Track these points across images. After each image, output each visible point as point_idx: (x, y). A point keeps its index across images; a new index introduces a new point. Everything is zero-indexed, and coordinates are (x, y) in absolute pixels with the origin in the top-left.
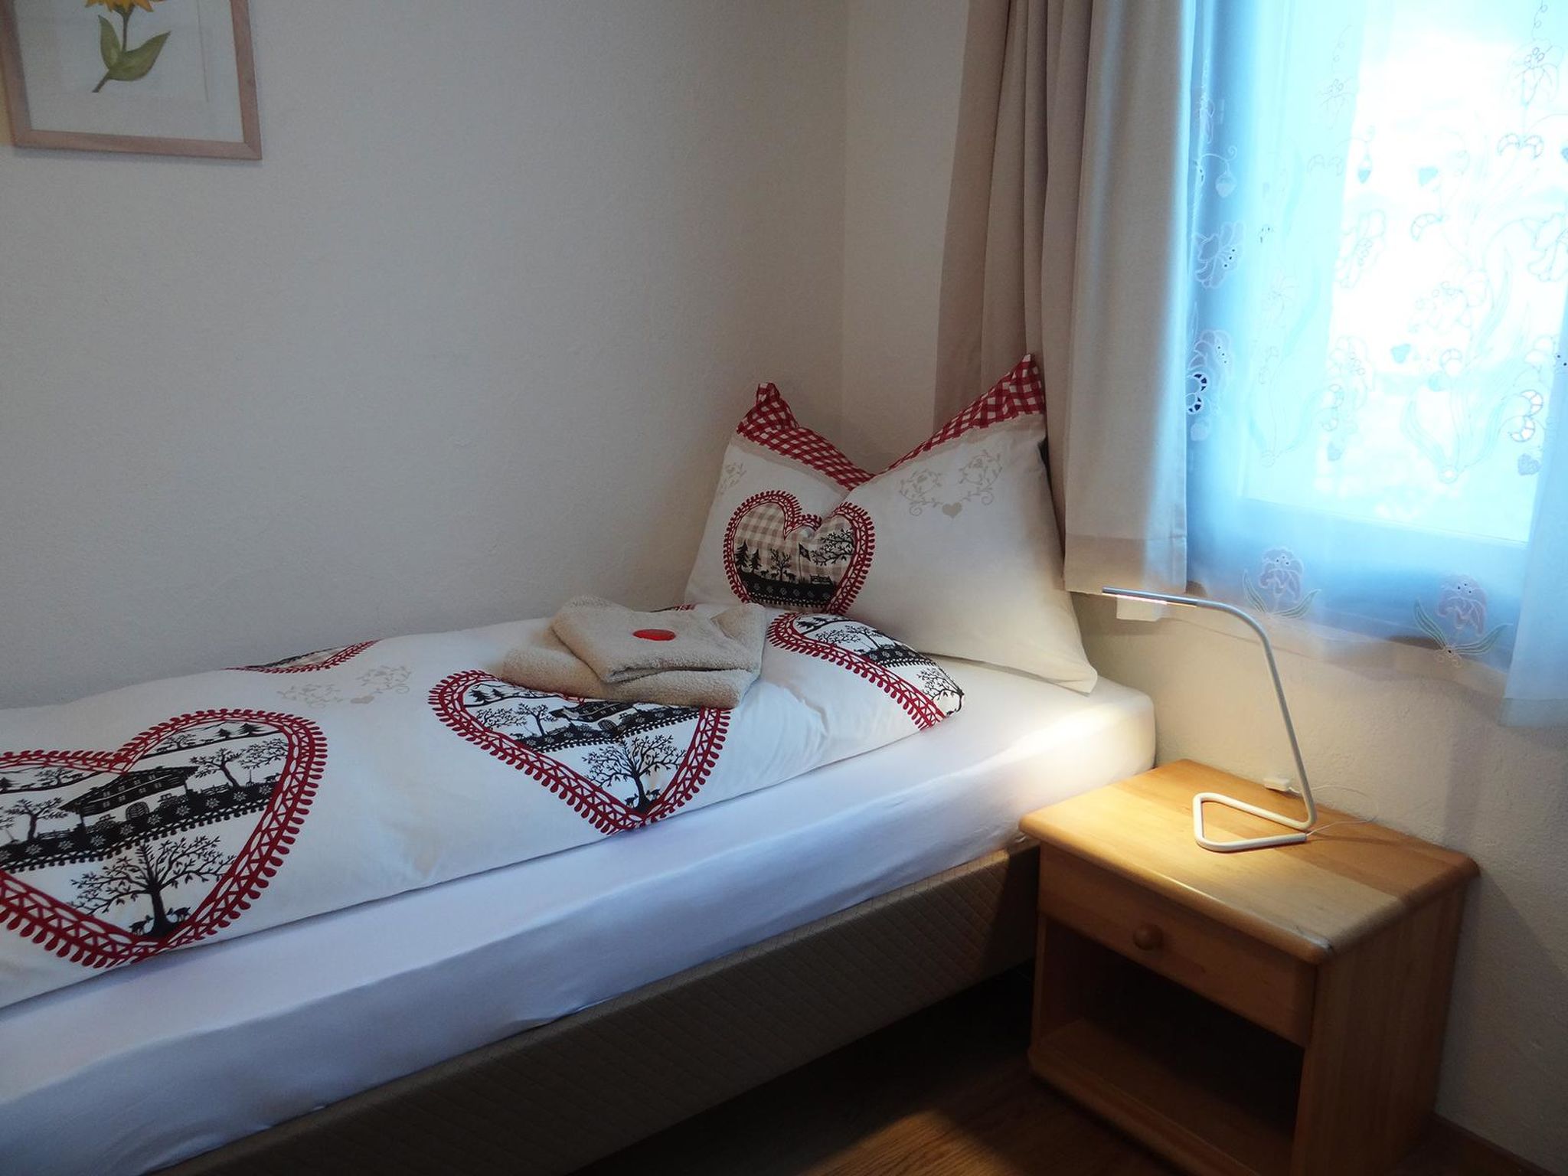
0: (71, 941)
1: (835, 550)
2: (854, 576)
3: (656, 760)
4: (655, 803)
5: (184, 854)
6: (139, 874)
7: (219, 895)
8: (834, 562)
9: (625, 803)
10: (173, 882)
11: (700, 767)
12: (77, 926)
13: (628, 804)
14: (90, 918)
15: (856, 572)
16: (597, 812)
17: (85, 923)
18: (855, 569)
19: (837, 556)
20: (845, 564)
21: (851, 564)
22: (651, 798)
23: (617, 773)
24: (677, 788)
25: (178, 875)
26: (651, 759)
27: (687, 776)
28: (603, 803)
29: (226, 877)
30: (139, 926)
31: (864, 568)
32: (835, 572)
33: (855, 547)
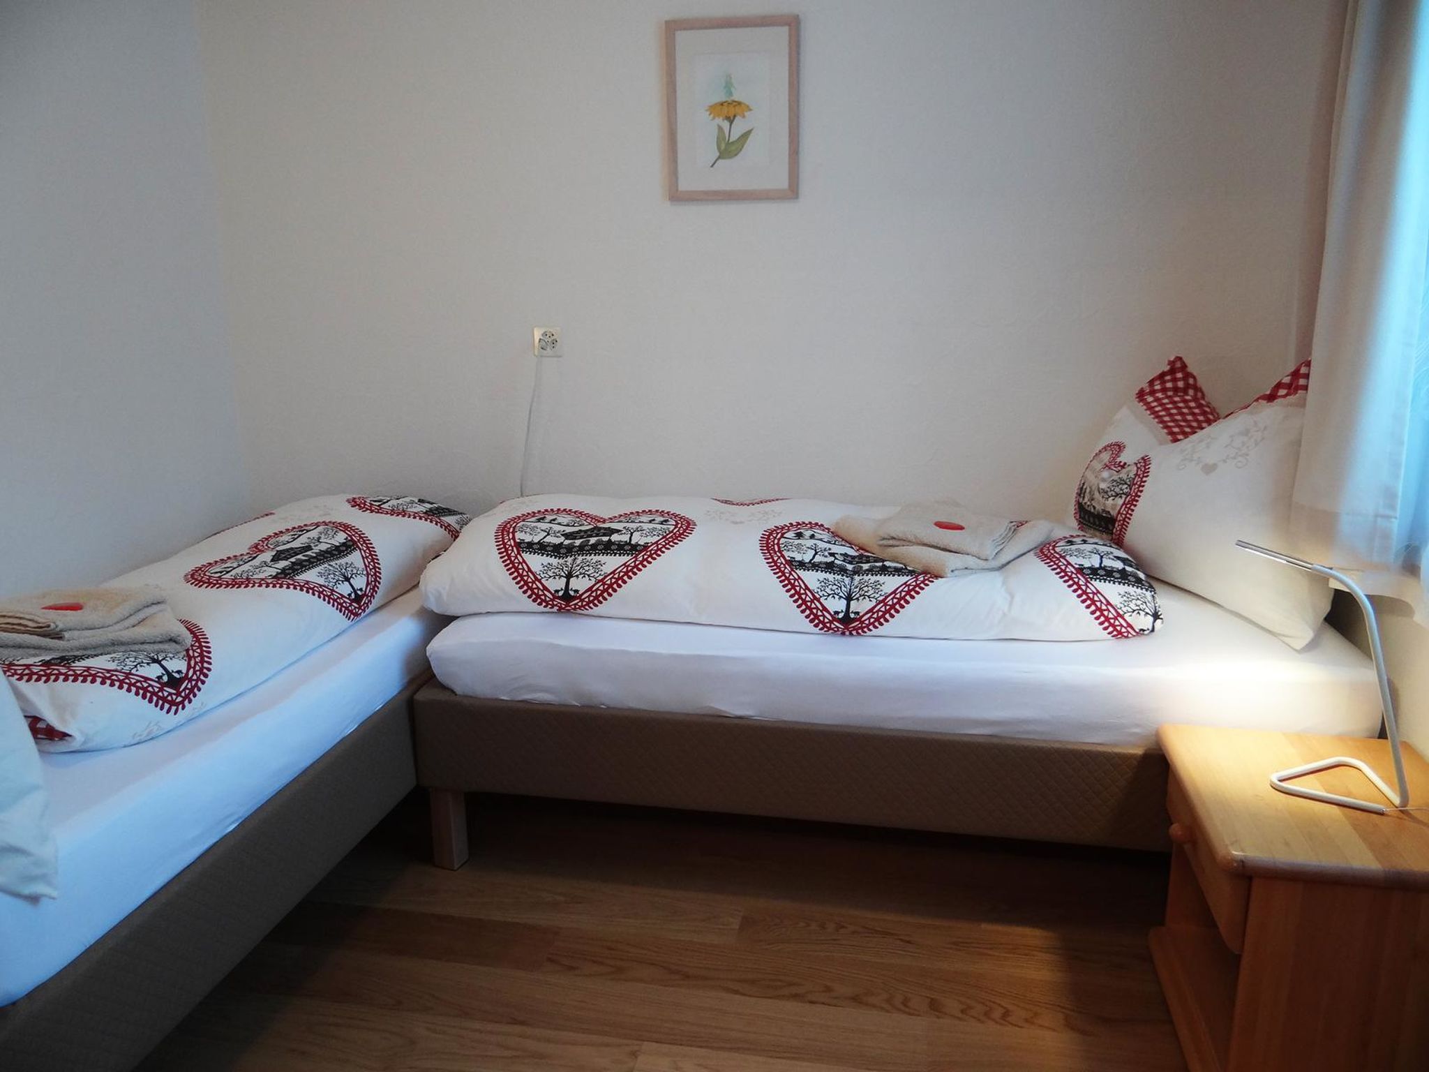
0: (530, 588)
1: (1117, 490)
2: (1124, 512)
3: (866, 594)
4: (854, 620)
5: (588, 565)
6: (567, 569)
7: (594, 589)
8: (1114, 499)
9: (833, 613)
10: (577, 576)
11: (893, 606)
12: (533, 582)
13: (835, 614)
14: (540, 581)
15: (1126, 509)
16: (812, 613)
17: (537, 582)
18: (1126, 507)
19: (1117, 495)
20: (1120, 501)
21: (1124, 504)
22: (852, 616)
23: (835, 594)
24: (873, 615)
25: (581, 574)
26: (863, 592)
27: (881, 609)
28: (817, 608)
29: (599, 581)
30: (557, 591)
31: (1132, 507)
32: (1114, 506)
33: (1131, 489)
